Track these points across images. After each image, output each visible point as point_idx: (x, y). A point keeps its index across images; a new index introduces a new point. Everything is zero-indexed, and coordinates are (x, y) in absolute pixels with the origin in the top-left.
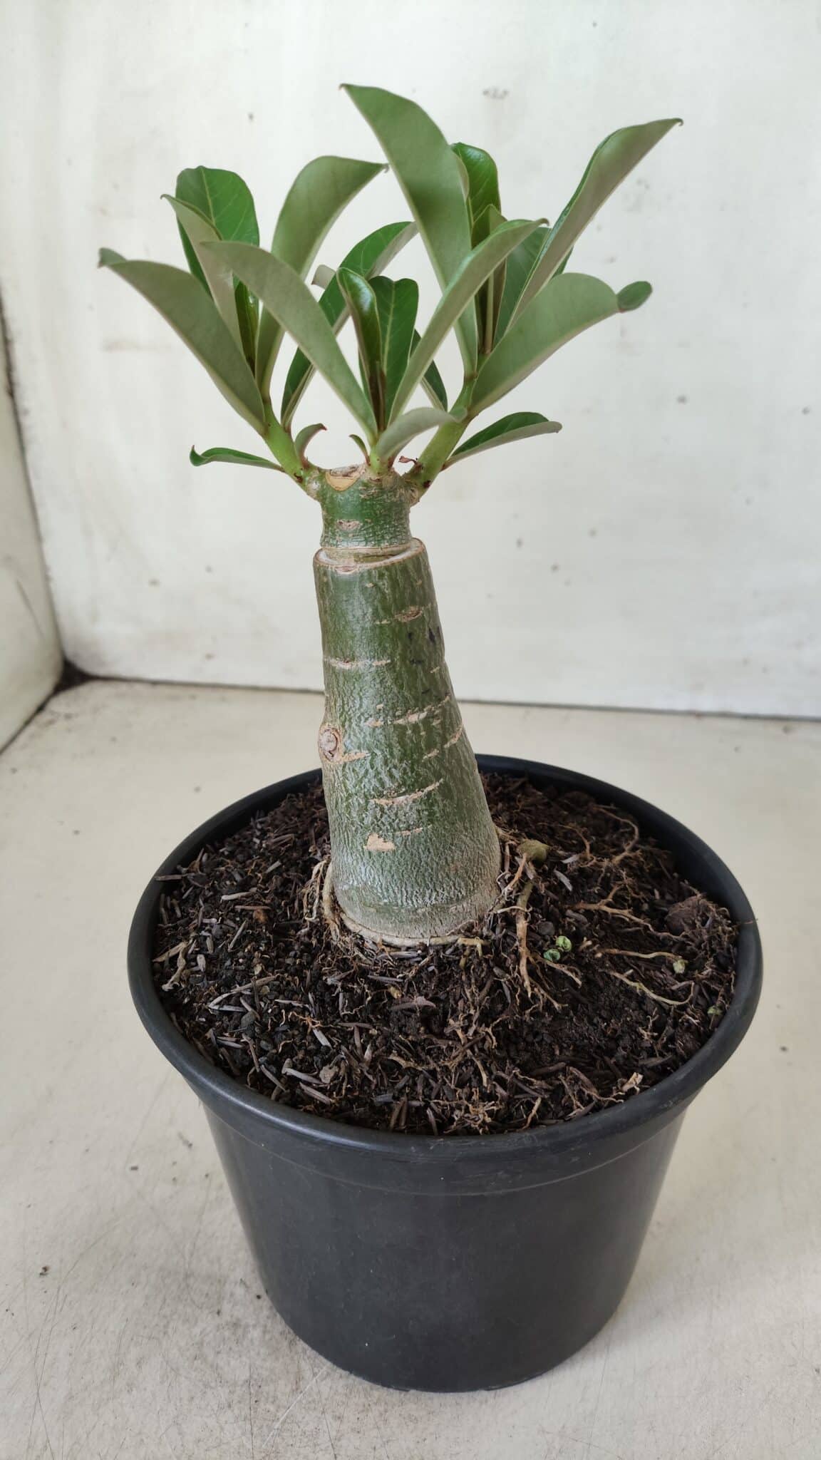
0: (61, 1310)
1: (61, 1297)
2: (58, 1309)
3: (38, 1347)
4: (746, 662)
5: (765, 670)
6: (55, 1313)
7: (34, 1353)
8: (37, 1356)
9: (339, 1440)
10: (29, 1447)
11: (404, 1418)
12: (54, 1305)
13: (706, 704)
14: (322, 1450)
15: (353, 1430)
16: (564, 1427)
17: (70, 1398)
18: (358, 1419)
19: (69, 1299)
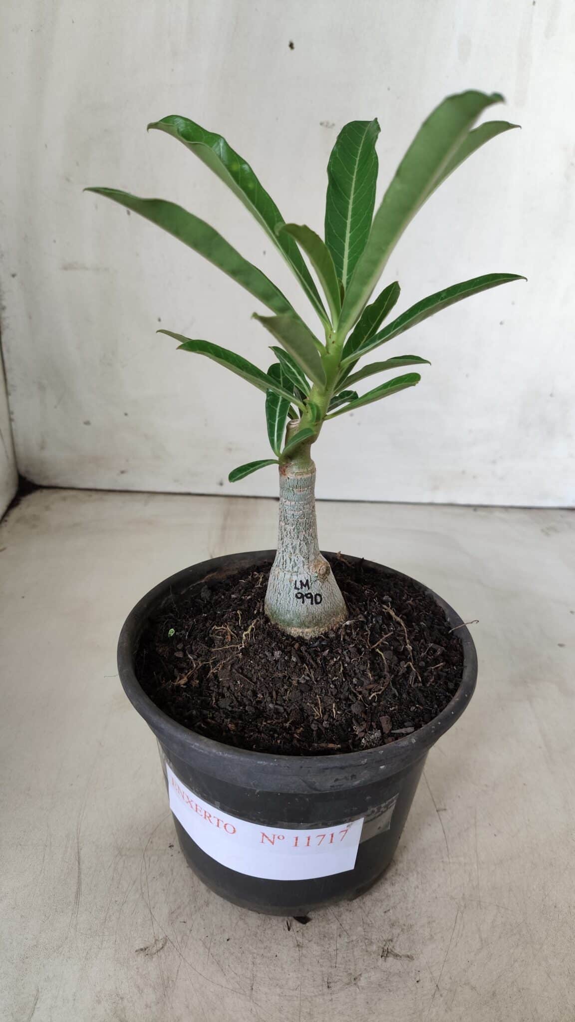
0: (149, 866)
1: (147, 859)
2: (148, 865)
3: (141, 888)
4: (463, 472)
5: (474, 477)
6: (146, 868)
7: (140, 891)
8: (143, 893)
9: (340, 916)
10: (156, 940)
11: (374, 901)
12: (144, 863)
13: (440, 498)
14: (332, 922)
15: (347, 910)
16: (464, 895)
17: (172, 913)
18: (348, 904)
19: (152, 858)
